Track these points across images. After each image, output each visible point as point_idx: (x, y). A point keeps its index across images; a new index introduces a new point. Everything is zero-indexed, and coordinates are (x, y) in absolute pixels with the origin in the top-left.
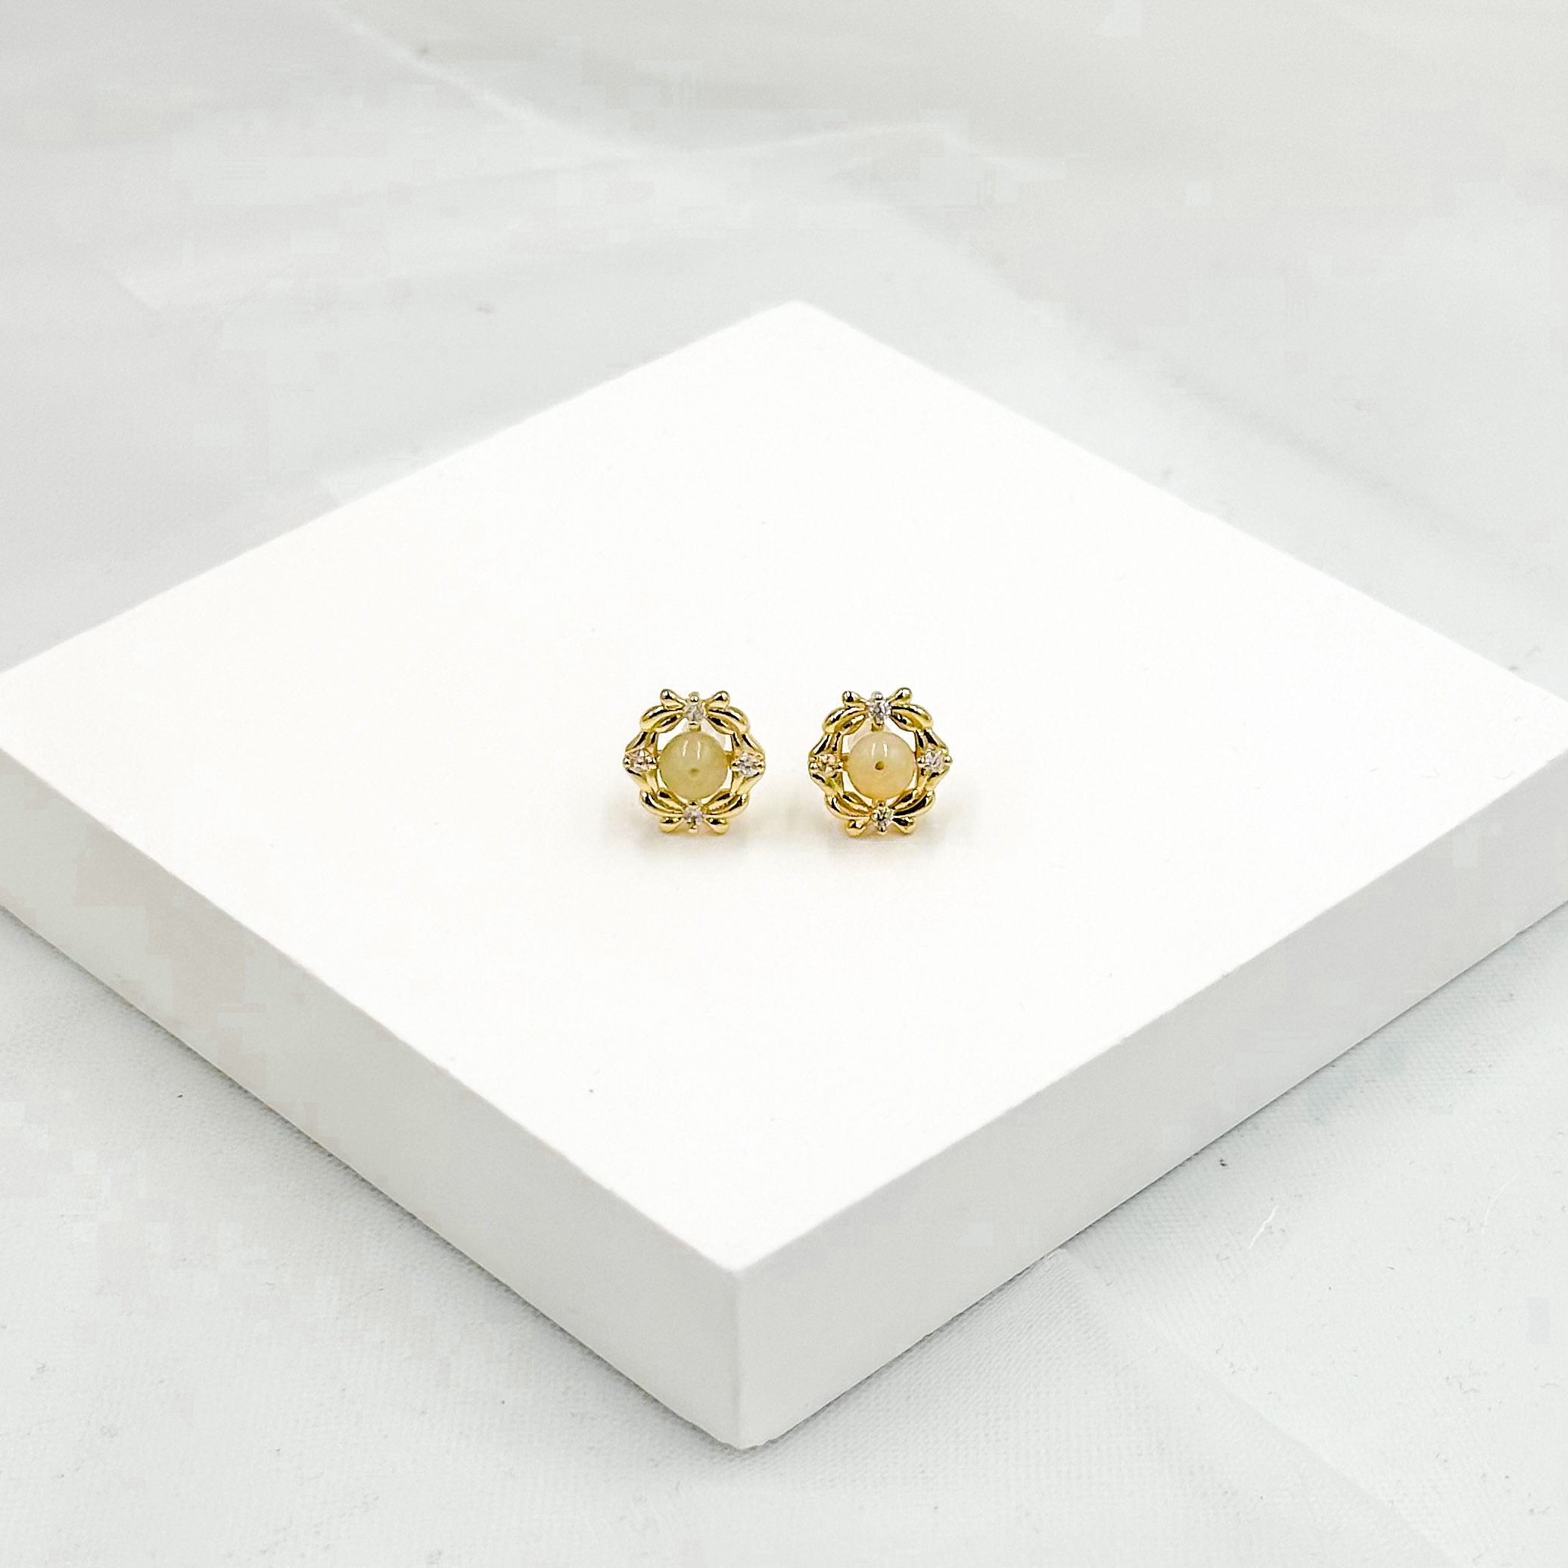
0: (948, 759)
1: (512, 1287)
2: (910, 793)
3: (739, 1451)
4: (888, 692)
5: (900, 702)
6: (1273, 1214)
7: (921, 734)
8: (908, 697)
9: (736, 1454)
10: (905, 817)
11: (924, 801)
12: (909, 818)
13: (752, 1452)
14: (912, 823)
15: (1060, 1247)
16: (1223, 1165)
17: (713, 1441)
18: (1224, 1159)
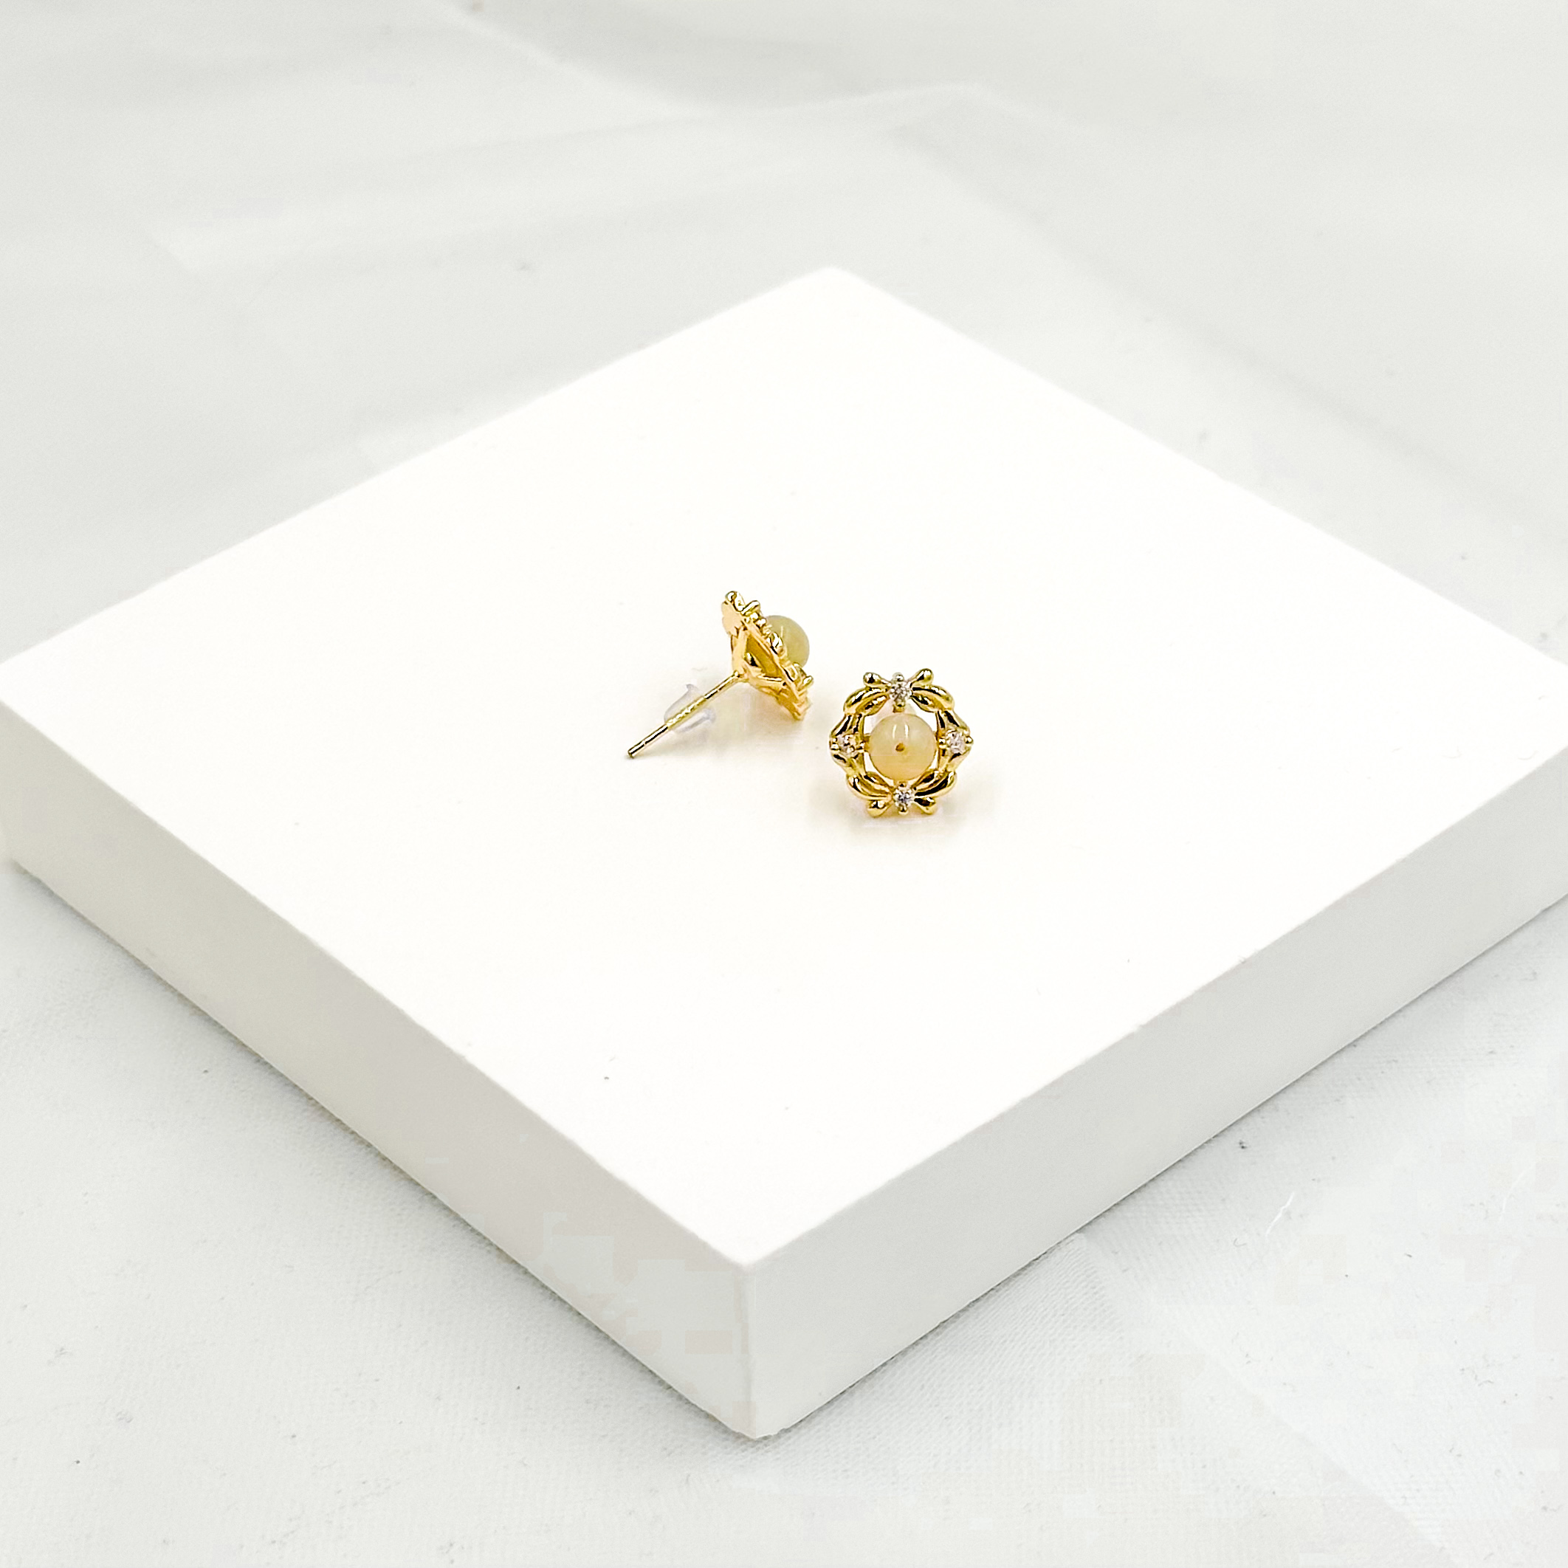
0: (969, 740)
1: (530, 1270)
2: (932, 773)
3: (752, 1440)
4: (909, 673)
5: (921, 684)
6: (1290, 1200)
7: (942, 715)
8: (929, 678)
9: (750, 1443)
10: (927, 798)
11: (946, 781)
12: (931, 798)
13: (765, 1442)
14: (933, 803)
15: (1077, 1231)
16: (1243, 1147)
17: (726, 1430)
18: (1243, 1140)
